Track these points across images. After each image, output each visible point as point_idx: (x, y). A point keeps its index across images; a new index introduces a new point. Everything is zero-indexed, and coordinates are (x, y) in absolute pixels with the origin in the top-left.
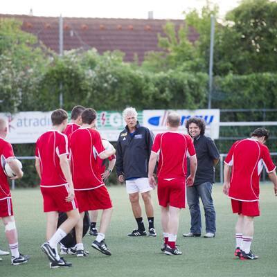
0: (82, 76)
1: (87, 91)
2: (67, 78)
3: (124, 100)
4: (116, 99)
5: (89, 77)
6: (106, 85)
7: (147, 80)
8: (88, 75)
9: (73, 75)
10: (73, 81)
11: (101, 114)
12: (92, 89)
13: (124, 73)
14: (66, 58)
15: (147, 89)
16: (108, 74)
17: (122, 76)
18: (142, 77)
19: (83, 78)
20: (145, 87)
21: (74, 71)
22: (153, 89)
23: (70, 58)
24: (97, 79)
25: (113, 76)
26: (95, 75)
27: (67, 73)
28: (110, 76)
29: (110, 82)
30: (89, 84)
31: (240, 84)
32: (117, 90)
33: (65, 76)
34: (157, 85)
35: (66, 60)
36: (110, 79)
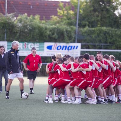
0: (15, 26)
1: (17, 33)
2: (8, 26)
3: (35, 37)
4: (31, 37)
5: (18, 26)
6: (26, 30)
7: (46, 29)
8: (18, 25)
9: (11, 25)
10: (11, 28)
11: (25, 43)
12: (19, 32)
13: (36, 25)
14: (8, 17)
15: (46, 33)
16: (28, 25)
17: (35, 26)
18: (44, 27)
19: (16, 27)
20: (45, 32)
21: (11, 23)
22: (48, 33)
23: (10, 17)
24: (22, 27)
25: (30, 26)
26: (21, 26)
27: (8, 24)
28: (28, 26)
29: (28, 29)
30: (18, 29)
31: (91, 32)
32: (32, 33)
33: (7, 25)
34: (51, 31)
35: (7, 18)
36: (28, 27)
